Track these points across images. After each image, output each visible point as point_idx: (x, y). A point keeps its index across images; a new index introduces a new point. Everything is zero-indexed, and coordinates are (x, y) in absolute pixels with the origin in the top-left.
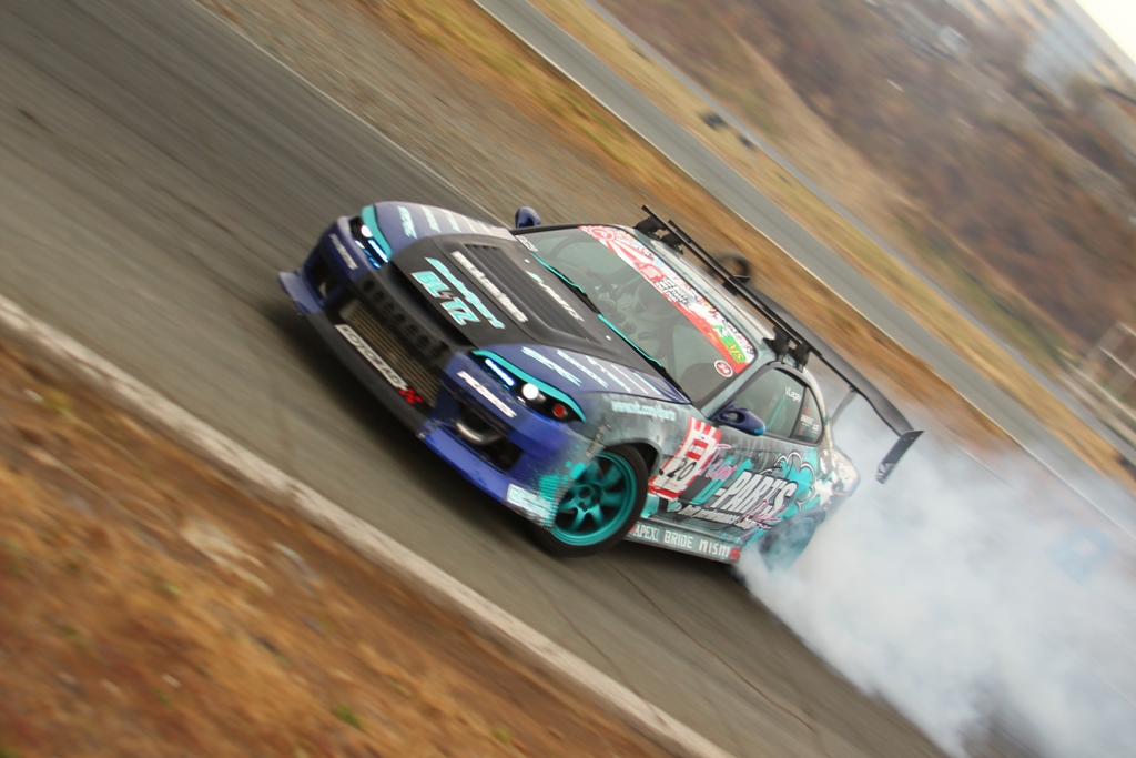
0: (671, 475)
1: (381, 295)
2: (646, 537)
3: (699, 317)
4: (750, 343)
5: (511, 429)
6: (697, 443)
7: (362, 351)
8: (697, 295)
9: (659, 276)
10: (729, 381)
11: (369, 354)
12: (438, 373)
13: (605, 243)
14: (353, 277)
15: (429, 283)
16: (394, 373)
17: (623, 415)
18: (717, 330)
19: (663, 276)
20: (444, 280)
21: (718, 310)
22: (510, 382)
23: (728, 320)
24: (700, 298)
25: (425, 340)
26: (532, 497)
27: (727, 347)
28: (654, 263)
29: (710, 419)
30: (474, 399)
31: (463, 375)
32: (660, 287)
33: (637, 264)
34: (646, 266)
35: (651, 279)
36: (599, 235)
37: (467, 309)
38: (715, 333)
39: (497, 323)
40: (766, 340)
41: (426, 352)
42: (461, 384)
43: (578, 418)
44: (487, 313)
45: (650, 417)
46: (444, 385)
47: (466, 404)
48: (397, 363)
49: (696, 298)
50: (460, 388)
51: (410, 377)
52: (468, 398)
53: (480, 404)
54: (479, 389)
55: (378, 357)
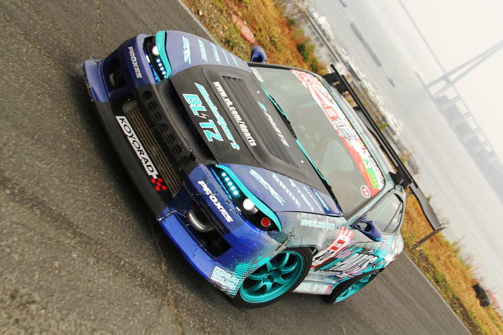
0: (317, 258)
1: (155, 104)
3: (355, 151)
4: (382, 175)
5: (227, 231)
6: (339, 242)
8: (356, 134)
9: (335, 116)
10: (368, 201)
11: (136, 144)
12: (183, 176)
13: (306, 86)
14: (137, 84)
15: (194, 103)
16: (150, 163)
17: (306, 228)
18: (365, 162)
19: (337, 117)
20: (204, 103)
21: (367, 148)
22: (236, 193)
23: (372, 156)
24: (357, 137)
25: (179, 148)
26: (228, 276)
27: (369, 177)
28: (333, 107)
29: (351, 226)
30: (206, 204)
31: (201, 183)
32: (335, 124)
33: (323, 105)
34: (328, 107)
35: (330, 118)
36: (302, 78)
37: (216, 130)
38: (363, 165)
39: (235, 146)
40: (390, 173)
41: (178, 157)
42: (199, 190)
43: (277, 229)
44: (230, 137)
45: (321, 229)
46: (185, 186)
47: (199, 205)
48: (157, 156)
49: (355, 136)
50: (198, 193)
51: (163, 168)
52: (201, 201)
53: (209, 208)
54: (211, 197)
55: (142, 148)
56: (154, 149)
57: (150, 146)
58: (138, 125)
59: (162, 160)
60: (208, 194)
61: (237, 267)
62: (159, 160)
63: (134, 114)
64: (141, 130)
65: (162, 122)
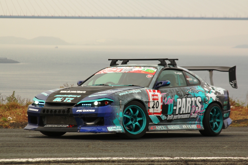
0: (153, 107)
1: (48, 110)
2: (161, 129)
3: (137, 71)
4: (154, 67)
6: (153, 95)
7: (53, 126)
8: (134, 67)
9: (121, 70)
10: (152, 78)
11: (56, 126)
12: (72, 115)
13: (103, 73)
14: (39, 113)
15: (58, 100)
16: (64, 125)
17: (124, 95)
18: (143, 70)
19: (122, 69)
20: (61, 97)
21: (141, 66)
22: (90, 105)
23: (145, 67)
24: (135, 67)
25: (64, 111)
26: (115, 127)
27: (148, 72)
28: (118, 68)
29: (153, 88)
30: (84, 114)
31: (77, 111)
32: (123, 71)
33: (114, 71)
34: (116, 70)
35: (119, 72)
36: (100, 72)
37: (70, 98)
38: (143, 71)
40: (159, 65)
41: (66, 113)
42: (79, 113)
43: (112, 102)
44: (75, 96)
45: (132, 93)
46: (75, 117)
47: (83, 117)
48: (64, 123)
49: (134, 68)
50: (79, 114)
51: (69, 123)
52: (82, 115)
53: (86, 114)
54: (83, 111)
55: (58, 125)
56: (62, 122)
57: (60, 123)
58: (52, 123)
60: (82, 111)
61: (114, 122)
62: (66, 123)
63: (48, 121)
64: (54, 123)
65: (53, 111)
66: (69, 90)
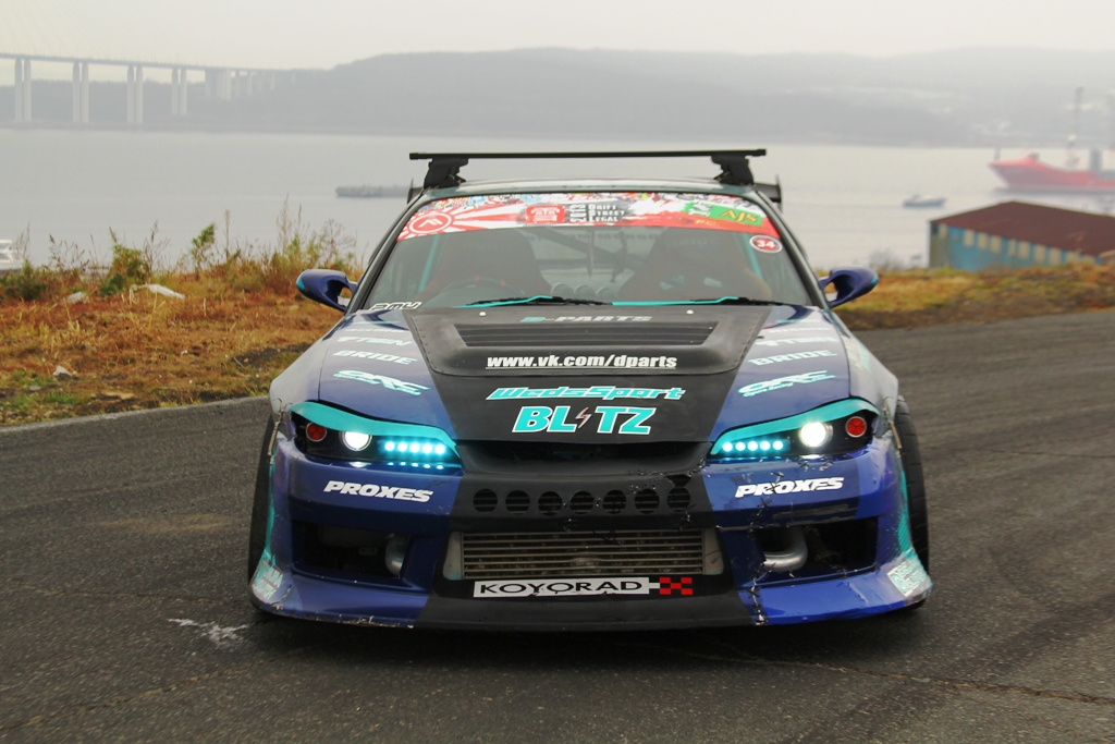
3: (660, 216)
5: (853, 502)
7: (544, 592)
8: (615, 195)
10: (789, 253)
11: (562, 587)
12: (709, 518)
14: (446, 510)
15: (542, 422)
16: (617, 582)
18: (692, 212)
20: (552, 403)
21: (656, 192)
22: (779, 445)
23: (681, 193)
24: (621, 195)
28: (530, 204)
30: (787, 508)
31: (741, 492)
32: (576, 219)
33: (519, 219)
37: (627, 410)
38: (698, 217)
39: (674, 394)
41: (663, 508)
42: (752, 505)
43: (873, 414)
46: (728, 529)
47: (778, 525)
48: (601, 564)
49: (620, 198)
50: (756, 510)
51: (634, 563)
52: (775, 516)
53: (797, 507)
54: (779, 490)
55: (573, 582)
56: (581, 560)
57: (568, 565)
58: (506, 566)
59: (615, 557)
60: (770, 492)
62: (610, 564)
63: (476, 560)
64: (522, 566)
65: (567, 498)
66: (545, 354)
